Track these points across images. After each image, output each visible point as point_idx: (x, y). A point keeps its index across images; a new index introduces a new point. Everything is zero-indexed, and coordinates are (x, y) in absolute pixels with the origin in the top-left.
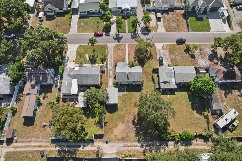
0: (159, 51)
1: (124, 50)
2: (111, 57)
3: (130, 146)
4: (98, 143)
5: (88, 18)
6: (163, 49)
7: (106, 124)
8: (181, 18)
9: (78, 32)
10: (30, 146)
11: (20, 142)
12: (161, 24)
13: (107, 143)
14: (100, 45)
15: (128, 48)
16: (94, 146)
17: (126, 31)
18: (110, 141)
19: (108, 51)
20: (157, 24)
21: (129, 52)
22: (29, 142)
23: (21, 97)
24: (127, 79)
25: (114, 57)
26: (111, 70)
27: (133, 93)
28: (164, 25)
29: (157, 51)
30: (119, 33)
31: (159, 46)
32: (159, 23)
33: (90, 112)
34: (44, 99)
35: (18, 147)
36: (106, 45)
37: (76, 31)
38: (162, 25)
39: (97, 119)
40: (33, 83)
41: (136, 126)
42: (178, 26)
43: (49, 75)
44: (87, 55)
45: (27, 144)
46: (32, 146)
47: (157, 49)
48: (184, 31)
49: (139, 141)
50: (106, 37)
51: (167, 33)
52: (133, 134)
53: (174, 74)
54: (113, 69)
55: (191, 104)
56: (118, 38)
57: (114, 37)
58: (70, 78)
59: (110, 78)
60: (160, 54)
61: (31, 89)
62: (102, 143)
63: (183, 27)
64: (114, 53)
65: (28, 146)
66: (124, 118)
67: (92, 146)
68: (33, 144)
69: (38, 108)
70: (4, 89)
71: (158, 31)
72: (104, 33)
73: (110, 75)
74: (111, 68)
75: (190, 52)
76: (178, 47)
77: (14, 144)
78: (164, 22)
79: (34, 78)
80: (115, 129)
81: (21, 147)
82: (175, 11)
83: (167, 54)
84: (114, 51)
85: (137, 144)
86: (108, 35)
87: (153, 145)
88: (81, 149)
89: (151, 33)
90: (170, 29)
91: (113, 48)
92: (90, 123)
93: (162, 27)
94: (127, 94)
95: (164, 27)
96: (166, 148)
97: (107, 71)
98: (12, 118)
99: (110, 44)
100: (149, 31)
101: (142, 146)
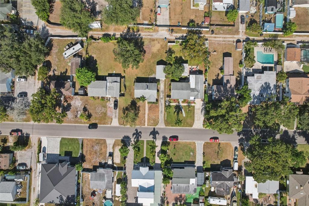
0: (116, 116)
1: (149, 119)
2: (162, 112)
3: (148, 35)
4: (172, 38)
5: (186, 162)
6: (112, 119)
7: (166, 51)
8: (87, 157)
9: (194, 143)
10: (222, 38)
11: (231, 41)
12: (109, 150)
13: (166, 38)
14: (172, 126)
15: (145, 122)
16: (175, 36)
17: (146, 142)
18: (163, 39)
19: (164, 119)
20: (114, 150)
21: (145, 117)
22: (224, 41)
23: (239, 76)
24: (148, 86)
25: (159, 112)
26: (161, 99)
27: (143, 76)
28: (107, 148)
29: (117, 116)
30: (153, 140)
31: (115, 123)
32: (112, 151)
33: (179, 62)
34: (218, 74)
35: (231, 38)
36: (166, 126)
37: (196, 144)
38: (108, 148)
39: (173, 56)
40: (229, 85)
41: (143, 49)
42: (93, 146)
43: (215, 90)
44: (184, 115)
45: (225, 39)
46: (221, 38)
47: (117, 119)
48: (87, 139)
49: (142, 38)
50: (166, 136)
51: (105, 138)
52: (145, 43)
53: (107, 89)
54: (160, 99)
55: (97, 64)
56: (154, 133)
57: (158, 135)
58: (197, 89)
59: (163, 91)
60: (115, 113)
61: (229, 79)
62: (169, 38)
63: (87, 145)
64: (159, 116)
65: (224, 38)
66: (152, 56)
67: (177, 36)
68: (221, 39)
69: (222, 66)
70: (252, 81)
71: (114, 141)
72: (168, 140)
73: (163, 94)
74: (162, 100)
75: (87, 114)
76: (97, 121)
77: (235, 40)
78: (106, 151)
79: (228, 89)
80: (159, 48)
81: (229, 38)
82: (91, 167)
83: (109, 113)
84: (159, 119)
85: (144, 37)
86: (164, 138)
87: (131, 35)
88: (185, 35)
89: (121, 139)
90: (101, 142)
91: (160, 122)
92: (178, 53)
93: (109, 146)
94: (149, 75)
95: (107, 146)
96: (122, 33)
97: (165, 98)
98: (241, 59)
99: (162, 127)
100: (123, 141)
101: (139, 35)
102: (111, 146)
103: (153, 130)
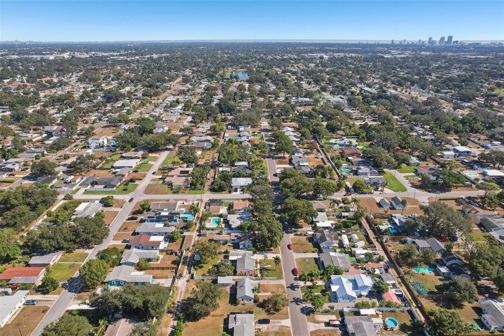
0: (278, 322)
2: (268, 282)
3: (181, 294)
4: (188, 276)
5: (316, 264)
6: (283, 326)
7: (202, 280)
9: (296, 259)
12: (323, 326)
13: (187, 281)
14: (282, 274)
16: (187, 274)
18: (188, 283)
19: (275, 280)
20: (321, 322)
25: (269, 284)
27: (229, 298)
28: (321, 330)
29: (279, 320)
30: (300, 289)
31: (287, 323)
32: (323, 324)
36: (283, 279)
38: (321, 328)
40: (240, 236)
44: (270, 266)
47: (282, 320)
49: (183, 300)
50: (294, 278)
51: (309, 333)
52: (190, 297)
56: (293, 287)
57: (293, 284)
58: (243, 254)
60: (274, 323)
61: (234, 236)
62: (188, 278)
64: (273, 284)
71: (309, 323)
72: (298, 276)
77: (197, 237)
78: (325, 330)
83: (276, 329)
84: (276, 284)
85: (182, 298)
86: (296, 279)
87: (177, 309)
88: (186, 267)
89: (306, 316)
91: (279, 283)
93: (317, 327)
94: (227, 293)
95: (318, 330)
96: (172, 319)
99: (284, 282)
100: (308, 314)
101: (179, 302)
102: (317, 325)
103: (289, 289)
